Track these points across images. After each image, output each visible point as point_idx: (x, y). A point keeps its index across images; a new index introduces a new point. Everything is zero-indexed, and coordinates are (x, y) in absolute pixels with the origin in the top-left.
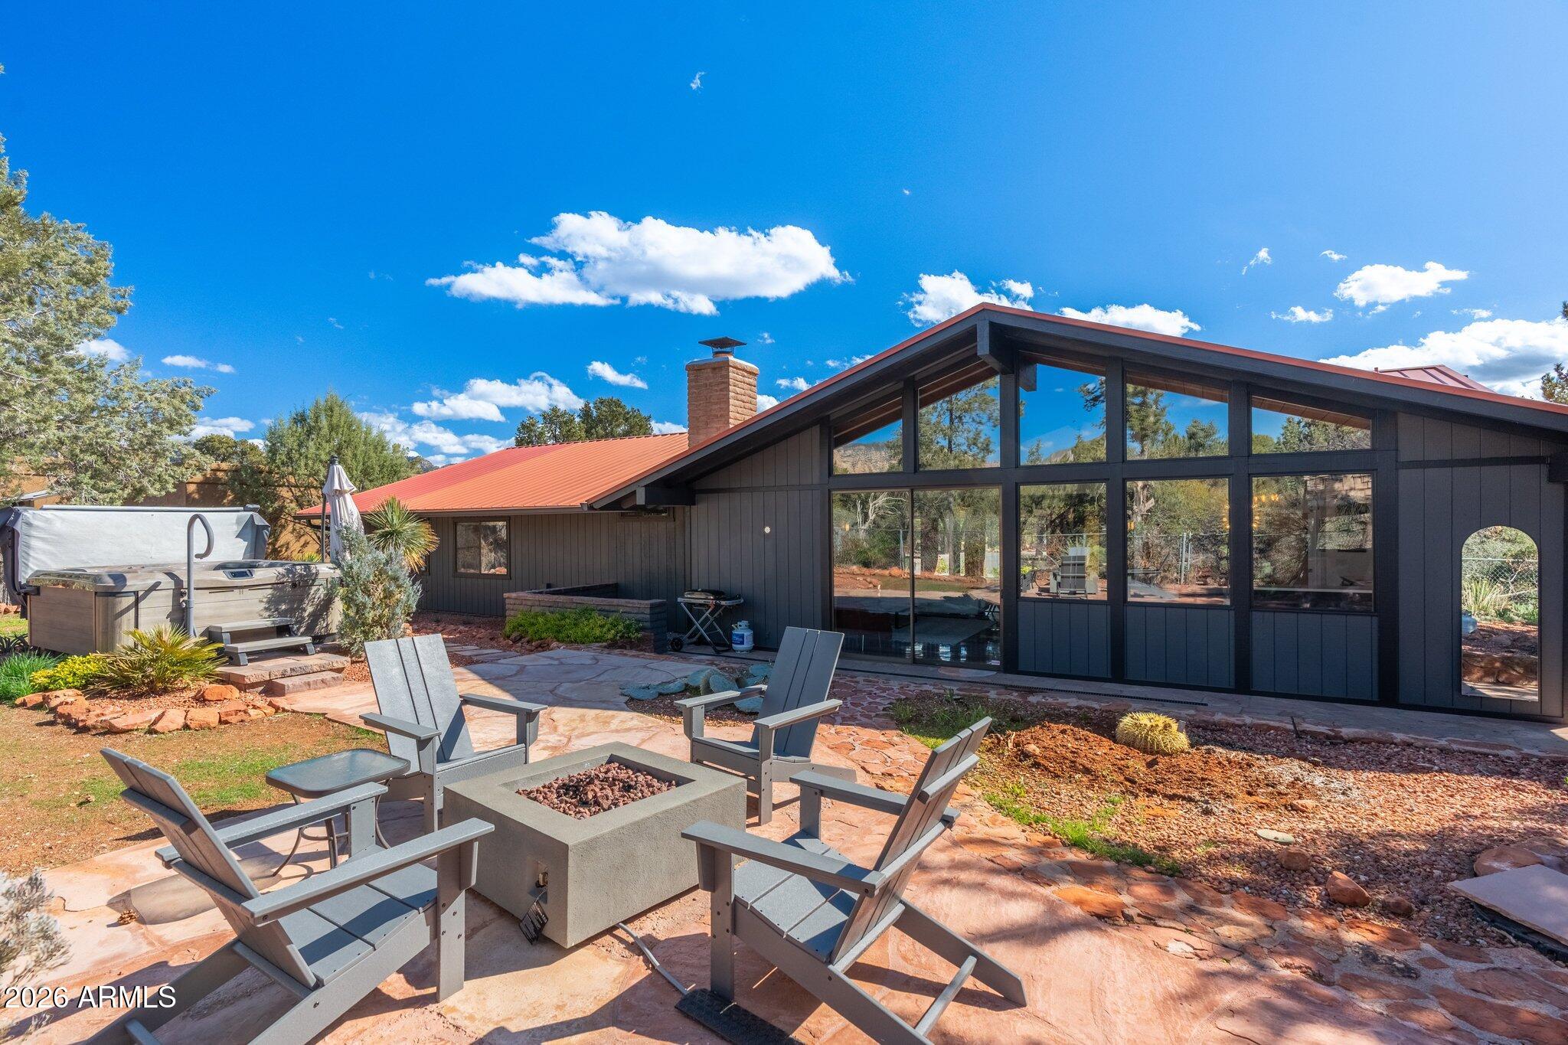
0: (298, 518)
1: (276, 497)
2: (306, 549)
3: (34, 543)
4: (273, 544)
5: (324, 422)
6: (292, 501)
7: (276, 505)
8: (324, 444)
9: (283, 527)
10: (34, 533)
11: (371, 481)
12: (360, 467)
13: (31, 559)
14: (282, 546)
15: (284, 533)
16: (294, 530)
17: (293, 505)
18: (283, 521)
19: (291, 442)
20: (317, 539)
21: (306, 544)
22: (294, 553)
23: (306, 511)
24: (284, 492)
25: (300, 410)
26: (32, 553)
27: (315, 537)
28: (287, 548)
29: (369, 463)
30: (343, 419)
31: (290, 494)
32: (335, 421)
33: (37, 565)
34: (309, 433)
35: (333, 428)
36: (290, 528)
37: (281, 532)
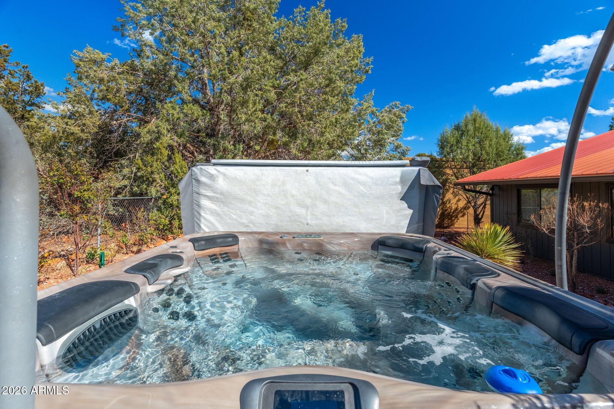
0: (456, 184)
1: (445, 174)
2: (459, 203)
3: (204, 202)
4: (442, 199)
5: (471, 127)
6: (452, 176)
7: (444, 177)
8: (471, 140)
9: (447, 190)
10: (203, 191)
11: (501, 161)
12: (494, 152)
13: (202, 220)
14: (447, 201)
15: (448, 193)
16: (453, 192)
17: (453, 177)
18: (447, 187)
19: (452, 140)
20: (466, 198)
21: (459, 200)
22: (453, 205)
23: (460, 180)
24: (448, 171)
25: (457, 123)
26: (202, 213)
27: (465, 197)
28: (450, 202)
29: (500, 149)
30: (482, 124)
31: (452, 171)
32: (477, 125)
33: (208, 227)
34: (462, 134)
35: (475, 129)
36: (451, 191)
37: (446, 193)
